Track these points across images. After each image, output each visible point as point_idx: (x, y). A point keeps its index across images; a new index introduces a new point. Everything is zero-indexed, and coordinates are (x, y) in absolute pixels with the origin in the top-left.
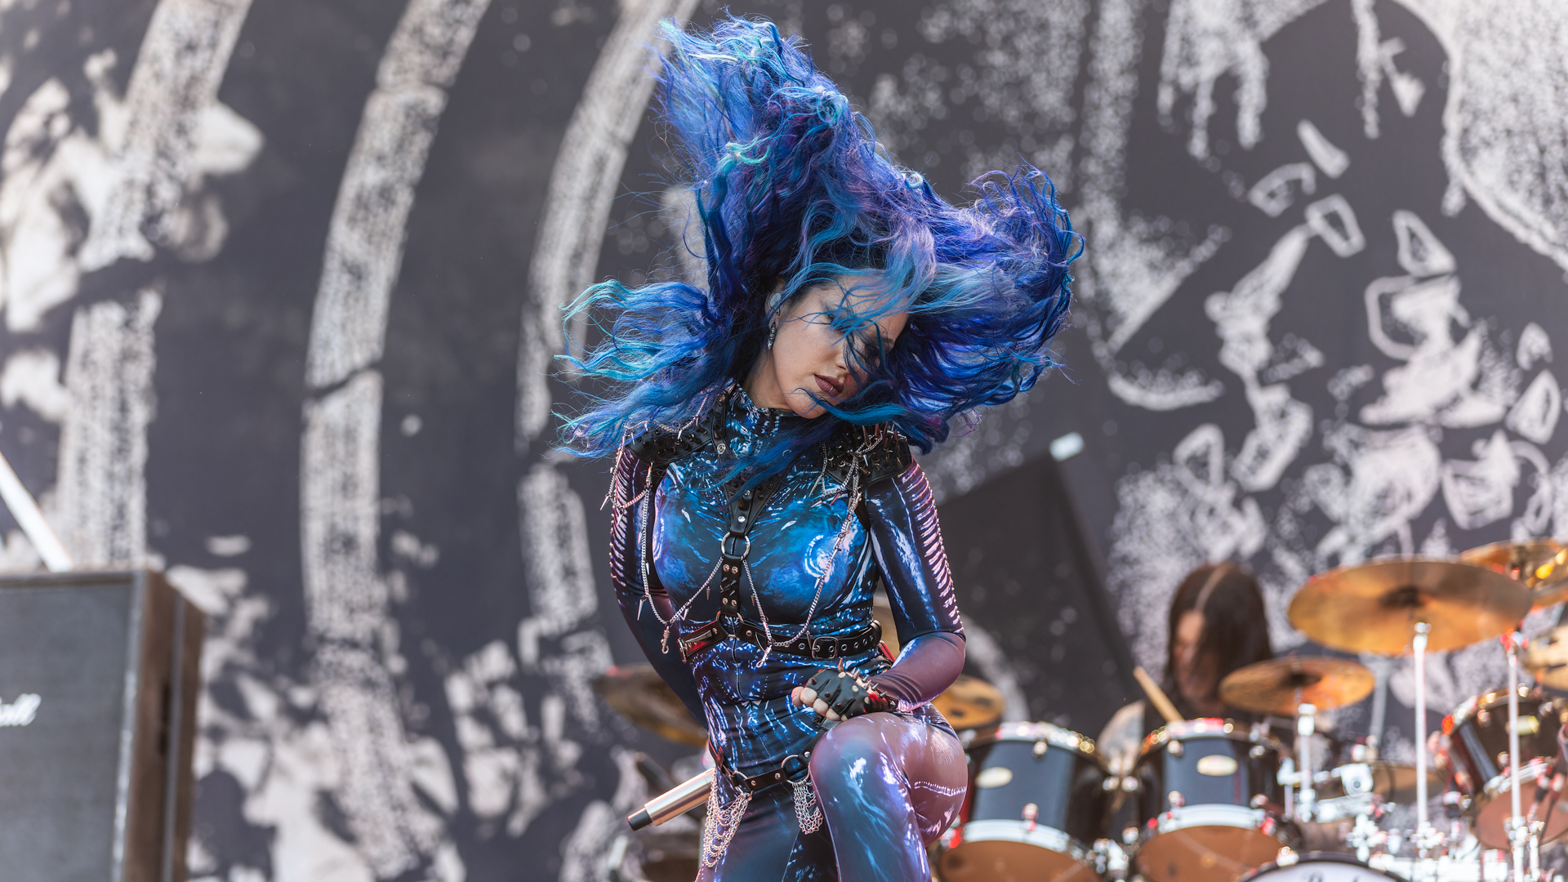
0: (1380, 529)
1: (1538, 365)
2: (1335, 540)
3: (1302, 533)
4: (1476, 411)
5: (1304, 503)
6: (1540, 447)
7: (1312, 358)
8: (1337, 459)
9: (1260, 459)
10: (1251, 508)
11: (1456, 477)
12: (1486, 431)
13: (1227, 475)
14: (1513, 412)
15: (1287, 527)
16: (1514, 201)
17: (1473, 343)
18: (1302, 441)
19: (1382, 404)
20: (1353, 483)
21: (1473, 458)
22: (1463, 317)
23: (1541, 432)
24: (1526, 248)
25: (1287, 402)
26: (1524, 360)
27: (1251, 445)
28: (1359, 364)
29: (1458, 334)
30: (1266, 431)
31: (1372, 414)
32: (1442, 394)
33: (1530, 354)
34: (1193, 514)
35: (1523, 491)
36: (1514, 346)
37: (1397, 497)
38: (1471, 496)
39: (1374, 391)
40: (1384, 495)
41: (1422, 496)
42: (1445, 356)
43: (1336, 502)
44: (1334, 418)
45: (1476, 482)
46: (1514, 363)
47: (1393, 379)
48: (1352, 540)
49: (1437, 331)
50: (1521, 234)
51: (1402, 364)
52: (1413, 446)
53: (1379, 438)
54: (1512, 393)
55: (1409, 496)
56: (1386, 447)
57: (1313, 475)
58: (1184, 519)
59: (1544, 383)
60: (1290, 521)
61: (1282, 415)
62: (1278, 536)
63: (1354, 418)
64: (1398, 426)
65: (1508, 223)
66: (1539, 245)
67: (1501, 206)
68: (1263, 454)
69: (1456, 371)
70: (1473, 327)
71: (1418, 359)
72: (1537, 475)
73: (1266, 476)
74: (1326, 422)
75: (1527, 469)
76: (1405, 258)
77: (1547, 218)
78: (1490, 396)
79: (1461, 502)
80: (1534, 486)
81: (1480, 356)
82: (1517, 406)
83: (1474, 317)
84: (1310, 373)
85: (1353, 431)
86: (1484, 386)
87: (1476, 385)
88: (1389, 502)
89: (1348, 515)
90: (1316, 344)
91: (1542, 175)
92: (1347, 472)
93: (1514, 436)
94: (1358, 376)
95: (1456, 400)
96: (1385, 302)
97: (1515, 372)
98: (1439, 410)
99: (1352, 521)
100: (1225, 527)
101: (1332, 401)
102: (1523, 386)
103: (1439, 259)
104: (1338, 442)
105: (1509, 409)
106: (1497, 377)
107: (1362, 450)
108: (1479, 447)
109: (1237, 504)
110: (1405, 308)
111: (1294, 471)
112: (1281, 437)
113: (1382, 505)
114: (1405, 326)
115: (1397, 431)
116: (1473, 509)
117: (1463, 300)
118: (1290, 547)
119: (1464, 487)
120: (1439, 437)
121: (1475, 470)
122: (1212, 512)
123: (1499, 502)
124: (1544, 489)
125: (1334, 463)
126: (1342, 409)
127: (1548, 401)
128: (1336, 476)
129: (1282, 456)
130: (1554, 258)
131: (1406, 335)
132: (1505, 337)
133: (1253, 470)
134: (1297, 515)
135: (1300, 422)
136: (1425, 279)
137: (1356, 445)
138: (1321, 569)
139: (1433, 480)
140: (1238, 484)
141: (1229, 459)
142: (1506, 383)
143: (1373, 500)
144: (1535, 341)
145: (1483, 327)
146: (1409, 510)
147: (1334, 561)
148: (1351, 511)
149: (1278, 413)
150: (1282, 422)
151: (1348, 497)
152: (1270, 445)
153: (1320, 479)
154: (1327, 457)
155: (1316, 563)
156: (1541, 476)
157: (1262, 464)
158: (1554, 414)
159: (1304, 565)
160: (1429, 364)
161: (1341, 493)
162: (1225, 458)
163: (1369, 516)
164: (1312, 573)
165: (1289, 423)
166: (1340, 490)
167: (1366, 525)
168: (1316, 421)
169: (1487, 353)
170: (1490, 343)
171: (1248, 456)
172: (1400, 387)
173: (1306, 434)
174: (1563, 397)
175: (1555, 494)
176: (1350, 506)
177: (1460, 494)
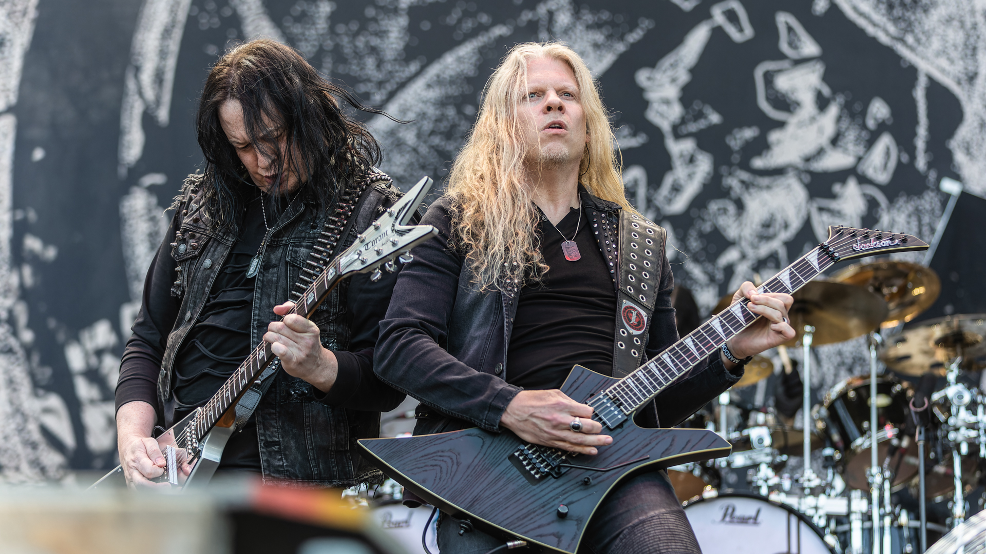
0: (764, 250)
1: (882, 127)
2: (731, 255)
3: (704, 249)
4: (835, 160)
5: (707, 227)
7: (715, 118)
8: (733, 194)
9: (674, 193)
11: (821, 209)
12: (842, 176)
13: (649, 202)
14: (862, 161)
15: (694, 244)
16: (867, 7)
17: (833, 110)
18: (705, 179)
19: (765, 156)
20: (745, 215)
21: (833, 196)
22: (826, 91)
23: (883, 178)
24: (874, 40)
25: (695, 151)
26: (871, 123)
27: (668, 181)
28: (749, 125)
29: (822, 103)
30: (680, 172)
31: (758, 163)
32: (809, 148)
33: (876, 119)
35: (870, 219)
36: (864, 113)
37: (777, 226)
38: (829, 223)
39: (761, 146)
40: (767, 225)
41: (796, 224)
42: (813, 119)
43: (732, 232)
44: (730, 165)
45: (835, 213)
46: (864, 126)
47: (774, 136)
48: (743, 257)
49: (807, 99)
50: (871, 30)
51: (781, 125)
52: (789, 186)
53: (765, 181)
54: (860, 150)
55: (786, 226)
56: (768, 187)
57: (714, 206)
59: (885, 141)
60: (696, 240)
61: (692, 160)
62: (687, 249)
63: (745, 166)
64: (778, 172)
65: (861, 22)
66: (884, 39)
67: (855, 9)
68: (676, 189)
69: (821, 131)
70: (834, 99)
71: (793, 121)
72: (880, 210)
73: (679, 205)
74: (724, 169)
75: (872, 204)
76: (784, 47)
77: (889, 19)
78: (845, 150)
79: (822, 227)
80: (877, 216)
81: (839, 119)
82: (866, 157)
83: (835, 91)
84: (712, 128)
85: (745, 176)
86: (840, 143)
87: (835, 141)
88: (771, 231)
89: (740, 237)
90: (717, 109)
92: (740, 206)
93: (863, 180)
94: (749, 133)
95: (820, 152)
96: (769, 78)
97: (864, 133)
98: (808, 159)
99: (743, 244)
101: (729, 150)
102: (870, 143)
103: (810, 48)
104: (733, 182)
105: (859, 159)
106: (851, 135)
107: (752, 190)
108: (837, 188)
110: (783, 83)
111: (699, 202)
112: (690, 176)
113: (766, 230)
114: (784, 96)
115: (777, 177)
117: (826, 78)
118: (696, 260)
119: (825, 217)
120: (808, 178)
121: (833, 205)
124: (884, 219)
125: (730, 199)
126: (736, 158)
127: (888, 153)
128: (732, 208)
129: (691, 189)
130: (895, 48)
131: (785, 104)
132: (857, 107)
133: (669, 201)
134: (701, 235)
135: (704, 165)
136: (800, 62)
137: (746, 185)
138: (720, 276)
139: (803, 213)
140: (658, 210)
141: (652, 191)
142: (858, 140)
143: (759, 228)
144: (879, 110)
145: (840, 99)
146: (785, 235)
147: (729, 271)
148: (742, 234)
149: (688, 158)
150: (691, 165)
151: (740, 224)
152: (682, 182)
153: (719, 209)
154: (725, 193)
155: (716, 272)
156: (882, 210)
157: (675, 196)
158: (892, 164)
159: (706, 272)
160: (801, 125)
161: (735, 221)
162: (648, 190)
163: (756, 240)
164: (712, 279)
165: (696, 166)
166: (734, 219)
167: (755, 247)
168: (716, 165)
169: (843, 119)
170: (846, 111)
171: (665, 190)
172: (779, 142)
173: (708, 174)
174: (900, 151)
175: (893, 223)
176: (742, 230)
177: (823, 223)
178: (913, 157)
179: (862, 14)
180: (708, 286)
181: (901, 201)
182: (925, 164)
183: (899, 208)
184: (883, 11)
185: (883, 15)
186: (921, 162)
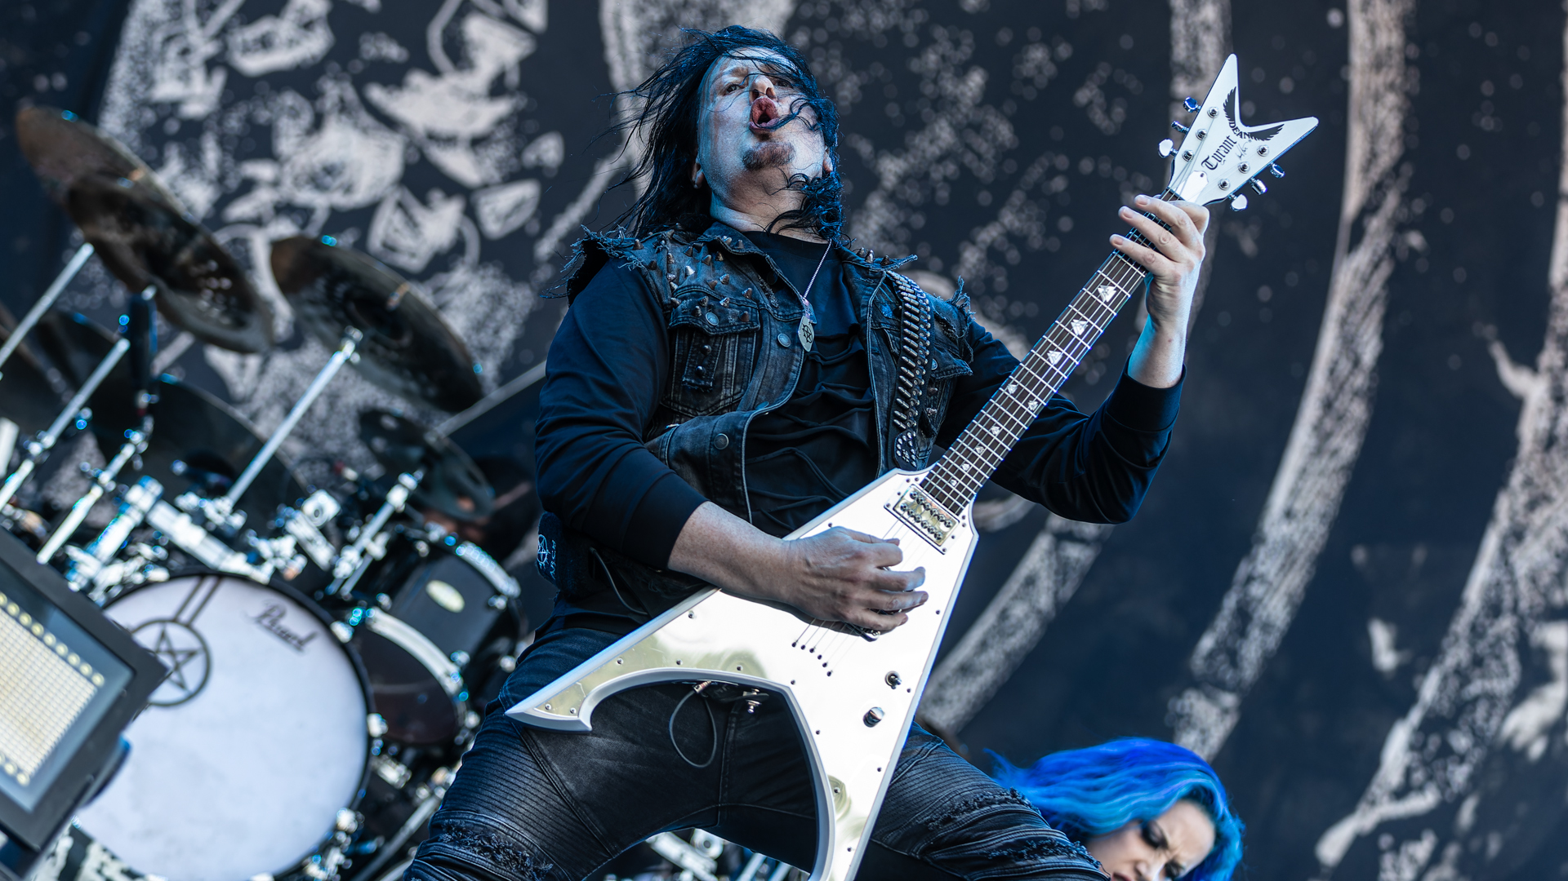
0: (305, 196)
1: (534, 173)
2: (262, 171)
3: (240, 138)
4: (459, 164)
5: (263, 116)
6: (484, 240)
8: (318, 104)
9: (259, 46)
10: (219, 78)
11: (400, 205)
12: (453, 187)
13: (223, 33)
14: (486, 190)
15: (234, 123)
16: (630, 23)
17: (502, 107)
18: (304, 61)
19: (390, 92)
20: (314, 138)
21: (425, 202)
22: (513, 78)
23: (494, 228)
24: (604, 69)
25: (319, 18)
26: (530, 157)
27: (264, 26)
28: (402, 43)
29: (497, 88)
30: (283, 28)
31: (376, 94)
32: (444, 125)
33: (538, 158)
34: (169, 39)
35: (442, 262)
36: (531, 139)
37: (338, 182)
38: (396, 231)
39: (393, 76)
40: (330, 170)
41: (360, 197)
42: (472, 97)
43: (288, 141)
44: (345, 69)
45: (412, 223)
46: (518, 154)
47: (417, 79)
48: (276, 184)
49: (485, 69)
50: (613, 54)
51: (434, 72)
52: (386, 148)
53: (366, 119)
54: (496, 177)
55: (348, 189)
56: (365, 131)
57: (289, 99)
58: (158, 37)
59: (526, 191)
60: (240, 120)
61: (308, 26)
62: (220, 123)
63: (360, 84)
64: (389, 122)
65: (611, 37)
66: (618, 77)
67: (617, 16)
68: (265, 43)
69: (471, 117)
70: (514, 95)
71: (451, 79)
72: (460, 259)
73: (254, 64)
74: (335, 66)
75: (458, 247)
77: (640, 61)
78: (479, 163)
79: (386, 226)
80: (452, 265)
81: (500, 122)
82: (494, 189)
83: (524, 87)
84: (359, 9)
85: (350, 94)
86: (481, 151)
87: (478, 143)
88: (328, 180)
89: (289, 159)
91: (669, 22)
92: (317, 124)
93: (471, 212)
94: (393, 51)
95: (450, 141)
96: (465, 9)
97: (514, 161)
98: (432, 137)
99: (287, 168)
100: (185, 77)
101: (356, 51)
102: (513, 176)
103: (535, 14)
104: (333, 90)
105: (486, 186)
106: (498, 152)
107: (344, 118)
108: (436, 196)
109: (211, 65)
110: (475, 28)
111: (279, 80)
112: (292, 43)
113: (324, 176)
114: (463, 43)
115: (383, 126)
116: (390, 243)
117: (525, 64)
118: (222, 142)
119: (398, 219)
120: (415, 158)
121: (419, 212)
122: (185, 52)
123: (413, 255)
124: (459, 276)
125: (313, 105)
126: (358, 66)
127: (518, 206)
128: (306, 118)
129: (280, 58)
131: (459, 53)
132: (531, 126)
133: (246, 50)
134: (249, 120)
135: (316, 44)
136: (512, 21)
137: (343, 108)
138: (233, 183)
139: (378, 191)
140: (225, 49)
141: (236, 22)
142: (500, 164)
143: (318, 168)
144: (549, 150)
145: (521, 101)
146: (339, 199)
147: (248, 186)
148: (295, 158)
149: (306, 20)
150: (302, 31)
151: (300, 144)
152: (277, 41)
153: (292, 108)
154: (313, 95)
155: (232, 174)
156: (463, 263)
157: (256, 50)
158: (516, 222)
159: (221, 165)
160: (456, 91)
161: (298, 136)
162: (233, 16)
163: (305, 178)
164: (221, 180)
165: (307, 37)
166: (299, 132)
167: (296, 183)
168: (331, 55)
169: (505, 125)
170: (515, 120)
171: (252, 33)
172: (418, 90)
173: (314, 58)
174: (535, 215)
175: (462, 289)
176: (296, 153)
177: (390, 222)
178: (541, 235)
179: (619, 29)
180: (211, 182)
181: (491, 271)
182: (549, 254)
183: (483, 278)
184: (641, 46)
185: (639, 51)
186: (545, 247)
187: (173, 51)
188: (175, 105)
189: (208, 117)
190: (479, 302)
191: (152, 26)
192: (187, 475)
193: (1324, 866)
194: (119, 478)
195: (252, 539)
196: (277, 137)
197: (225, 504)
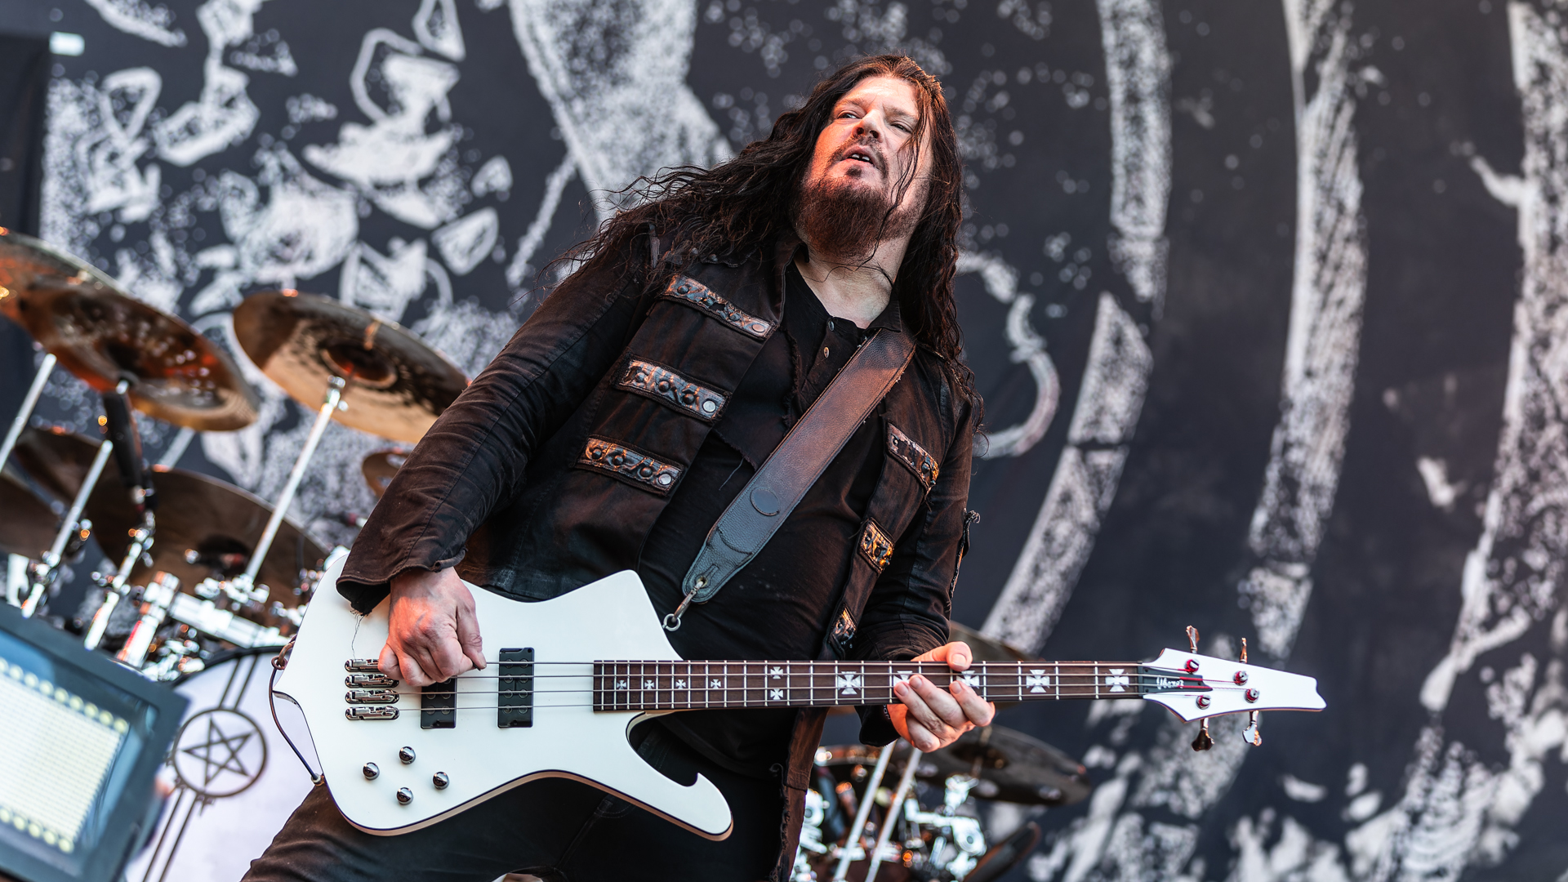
0: (268, 272)
1: (489, 200)
2: (219, 257)
3: (188, 230)
4: (411, 208)
5: (207, 203)
6: (453, 276)
7: (287, 65)
8: (262, 177)
9: (185, 134)
10: (154, 175)
11: (363, 261)
12: (412, 233)
13: (147, 128)
14: (445, 229)
15: (179, 216)
16: (545, 33)
17: (441, 142)
18: (235, 138)
19: (328, 152)
20: (265, 212)
21: (387, 253)
22: (445, 112)
23: (461, 264)
24: (532, 83)
25: (239, 94)
26: (479, 186)
27: (186, 113)
28: (328, 100)
29: (432, 125)
30: (206, 110)
31: (315, 155)
32: (388, 174)
33: (487, 185)
34: (94, 148)
35: (417, 310)
36: (477, 168)
37: (298, 252)
38: (365, 287)
39: (327, 134)
40: (287, 242)
41: (322, 262)
42: (410, 138)
43: (237, 226)
44: (278, 137)
45: (380, 277)
46: (468, 185)
47: (351, 132)
48: (237, 267)
49: (415, 110)
50: (536, 67)
51: (367, 122)
52: (337, 208)
53: (312, 183)
54: (451, 213)
55: (309, 257)
56: (312, 194)
57: (229, 180)
58: (83, 148)
59: (485, 219)
60: (184, 212)
61: (230, 104)
62: (165, 218)
63: (297, 150)
64: (334, 181)
65: (529, 50)
66: (547, 88)
67: (531, 28)
68: (191, 130)
69: (413, 159)
70: (448, 128)
71: (386, 125)
72: (435, 302)
73: (185, 153)
74: (267, 138)
75: (430, 291)
76: (420, 23)
77: (565, 67)
78: (431, 202)
79: (355, 285)
80: (428, 310)
81: (442, 158)
82: (452, 225)
83: (456, 118)
84: (276, 76)
85: (290, 161)
86: (430, 190)
87: (425, 182)
88: (288, 252)
89: (244, 239)
90: (295, 55)
91: (582, 24)
92: (264, 197)
93: (434, 254)
94: (322, 110)
95: (398, 186)
96: (382, 53)
97: (464, 194)
98: (379, 186)
99: (244, 249)
100: (119, 182)
101: (284, 118)
102: (468, 209)
103: (451, 43)
104: (271, 162)
105: (443, 224)
106: (448, 187)
107: (289, 186)
108: (397, 245)
109: (142, 164)
110: (396, 70)
111: (214, 164)
112: (218, 124)
113: (283, 248)
114: (387, 86)
115: (328, 187)
116: (361, 300)
117: (452, 94)
118: (171, 239)
119: (364, 274)
120: (366, 211)
121: (382, 264)
122: (113, 157)
123: (388, 308)
124: (438, 318)
125: (256, 182)
126: (290, 132)
127: (480, 237)
128: (252, 195)
129: (210, 142)
130: (553, 107)
131: (386, 98)
132: (473, 155)
133: (174, 141)
134: (194, 210)
135: (243, 119)
136: (431, 55)
137: (286, 175)
138: (192, 276)
139: (339, 253)
140: (153, 144)
141: (157, 116)
142: (452, 199)
143: (275, 240)
144: (497, 175)
145: (456, 133)
146: (303, 269)
147: (208, 276)
148: (249, 237)
149: (226, 98)
150: (225, 110)
151: (252, 222)
152: (203, 126)
153: (234, 188)
154: (252, 171)
155: (189, 268)
156: (439, 305)
157: (184, 140)
158: (481, 253)
159: (176, 262)
160: (392, 136)
161: (247, 214)
162: (152, 112)
163: (264, 254)
164: (180, 276)
165: (232, 115)
166: (248, 210)
167: (256, 259)
168: (259, 128)
169: (448, 160)
170: (456, 152)
171: (176, 123)
172: (354, 142)
173: (242, 134)
174: (498, 242)
175: (444, 330)
176: (250, 231)
177: (357, 280)
178: (509, 261)
179: (536, 40)
180: (169, 280)
181: (468, 308)
182: (520, 277)
183: (462, 315)
184: (562, 52)
185: (560, 57)
186: (516, 272)
187: (101, 157)
188: (116, 211)
189: (152, 216)
190: (463, 340)
191: (75, 139)
192: (198, 562)
193: (1434, 712)
194: (131, 580)
195: (280, 610)
196: (227, 220)
197: (246, 581)
